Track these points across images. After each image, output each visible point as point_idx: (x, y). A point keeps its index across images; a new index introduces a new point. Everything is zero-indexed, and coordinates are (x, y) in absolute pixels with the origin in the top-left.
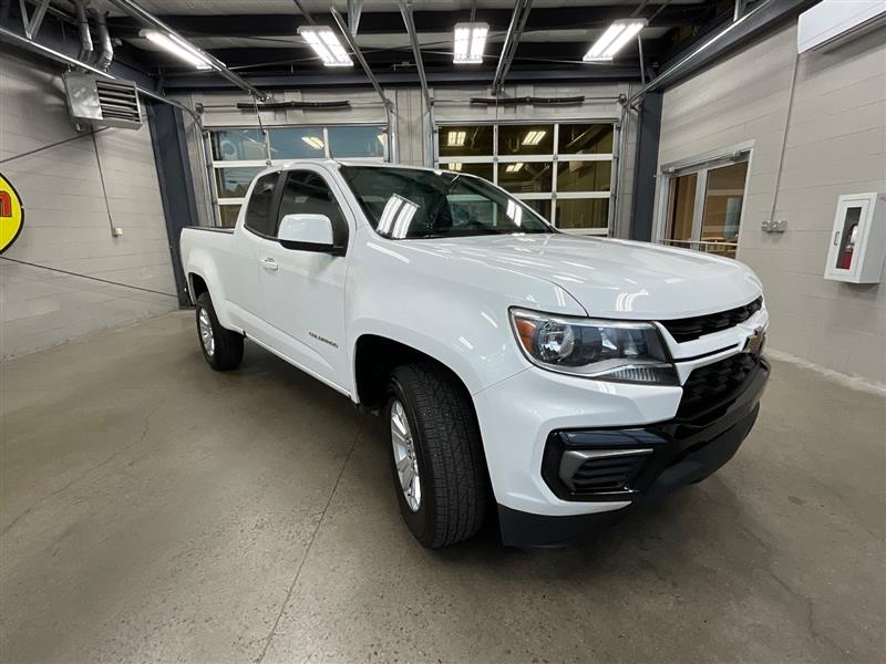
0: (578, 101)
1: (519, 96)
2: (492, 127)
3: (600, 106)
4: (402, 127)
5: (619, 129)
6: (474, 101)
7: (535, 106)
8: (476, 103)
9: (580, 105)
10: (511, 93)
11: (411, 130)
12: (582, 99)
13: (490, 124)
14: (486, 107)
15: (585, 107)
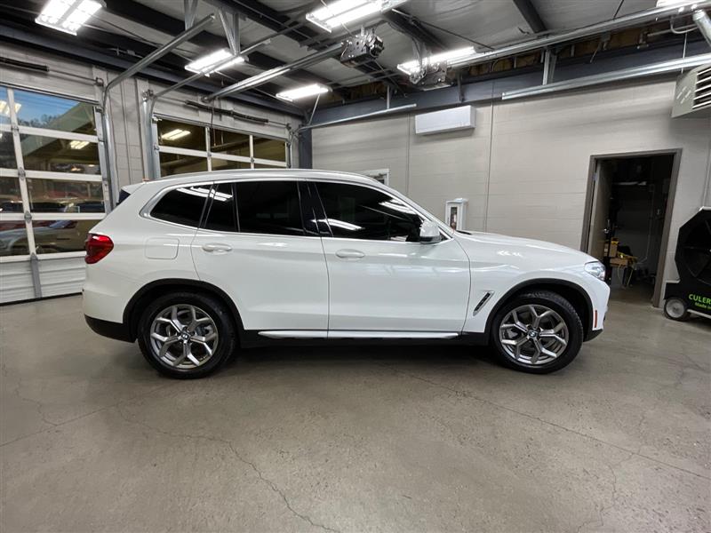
0: (262, 122)
1: (223, 108)
2: (204, 128)
3: (276, 129)
4: (115, 110)
5: (289, 147)
6: (190, 103)
7: (235, 118)
8: (191, 105)
9: (264, 125)
10: (216, 104)
11: (125, 114)
12: (267, 121)
13: (202, 125)
14: (197, 110)
15: (267, 127)
